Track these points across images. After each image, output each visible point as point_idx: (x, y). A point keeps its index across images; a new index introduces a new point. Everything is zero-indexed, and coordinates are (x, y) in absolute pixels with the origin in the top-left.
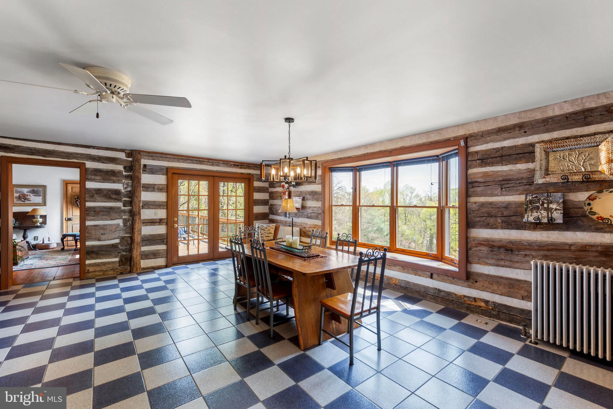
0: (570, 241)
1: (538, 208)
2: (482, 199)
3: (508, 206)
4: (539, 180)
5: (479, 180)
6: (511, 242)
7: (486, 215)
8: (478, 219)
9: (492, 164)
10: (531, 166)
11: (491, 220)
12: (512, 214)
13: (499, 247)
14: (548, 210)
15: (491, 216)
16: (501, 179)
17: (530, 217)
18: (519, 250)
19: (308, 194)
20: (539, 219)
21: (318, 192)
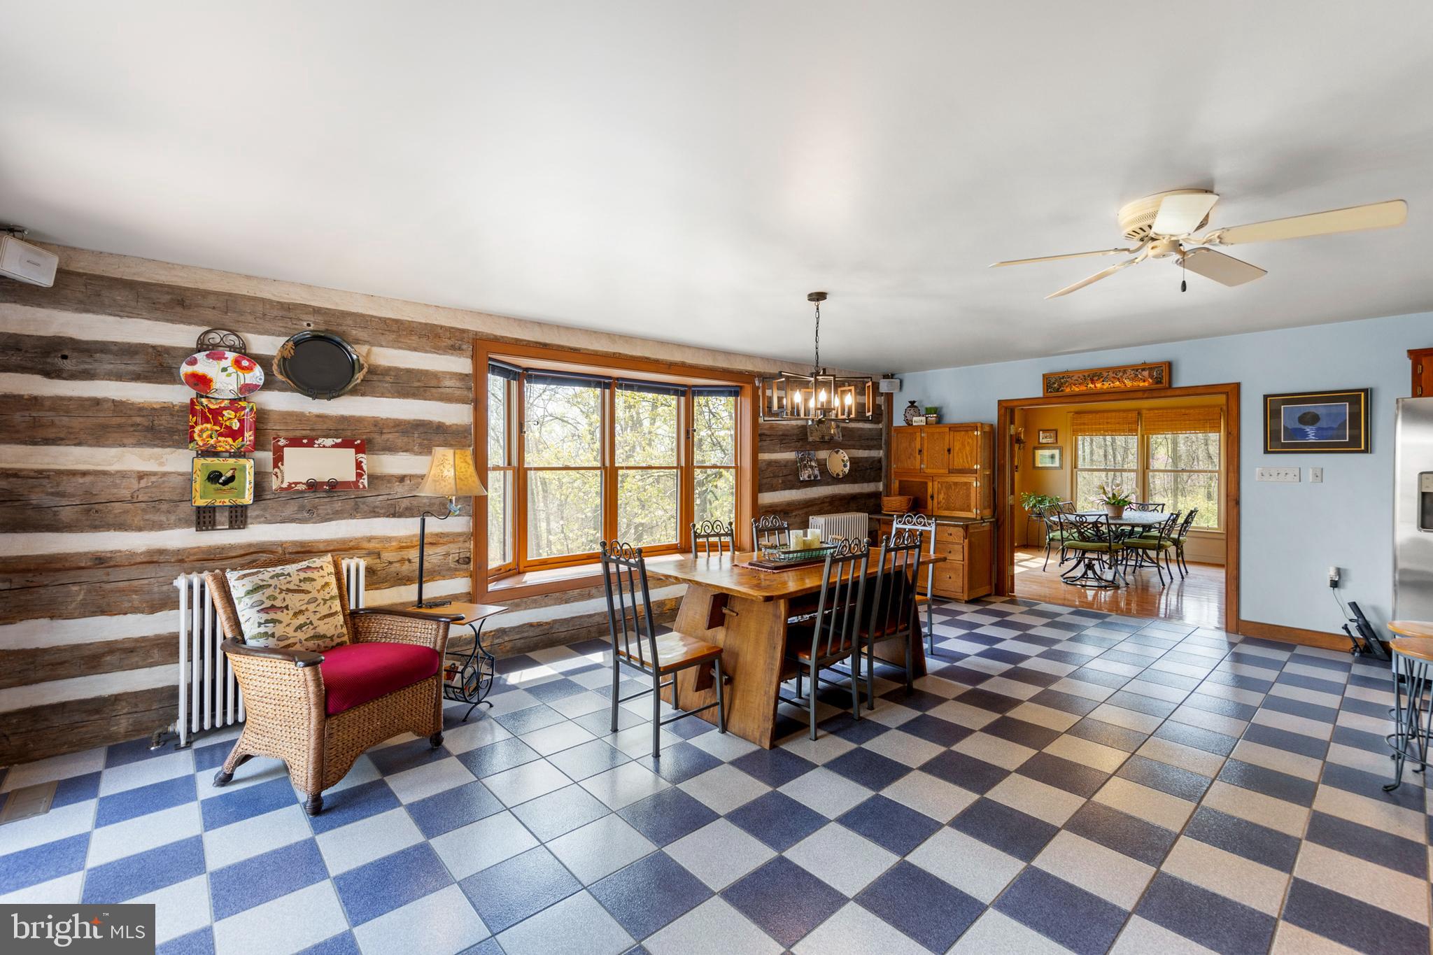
0: (816, 496)
1: (805, 465)
2: (768, 456)
3: (786, 464)
4: (810, 438)
5: (766, 432)
6: (788, 504)
7: (772, 475)
8: (766, 481)
11: (775, 481)
12: (789, 473)
13: (781, 512)
15: (775, 477)
16: (781, 433)
17: (804, 476)
18: (792, 511)
19: (393, 430)
20: (809, 477)
21: (450, 426)
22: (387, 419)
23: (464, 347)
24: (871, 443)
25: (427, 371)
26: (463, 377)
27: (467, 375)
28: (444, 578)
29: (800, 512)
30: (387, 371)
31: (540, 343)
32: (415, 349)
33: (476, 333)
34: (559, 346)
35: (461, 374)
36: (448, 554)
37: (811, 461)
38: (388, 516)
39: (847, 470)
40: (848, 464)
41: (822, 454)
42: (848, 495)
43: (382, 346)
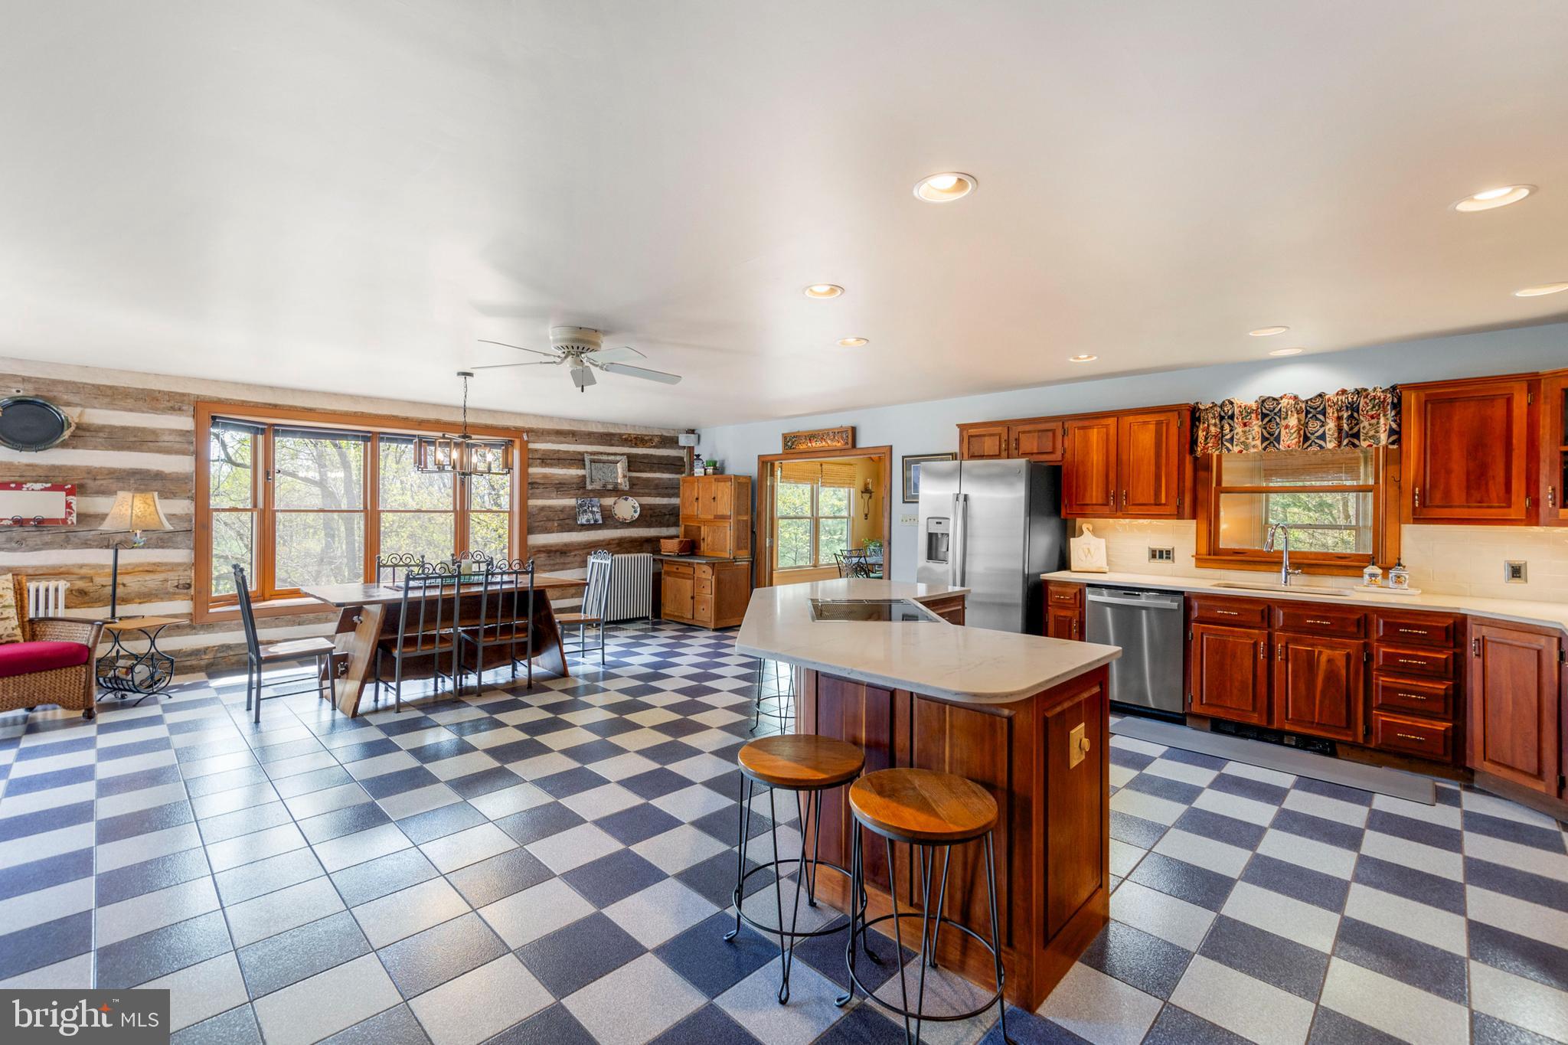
0: (601, 538)
1: (585, 511)
2: (540, 502)
3: (563, 509)
4: (589, 487)
5: (538, 481)
6: (566, 545)
7: (545, 519)
8: (537, 524)
9: (551, 465)
10: (581, 472)
11: (549, 524)
12: (566, 517)
13: (556, 551)
14: (593, 512)
15: (550, 520)
16: (557, 481)
17: (583, 519)
18: (570, 551)
19: (107, 477)
20: (588, 520)
21: (170, 474)
22: (101, 468)
23: (184, 408)
24: (671, 491)
25: (144, 428)
26: (184, 433)
27: (188, 431)
28: (162, 599)
29: (581, 552)
30: (100, 429)
31: (270, 404)
32: (131, 410)
33: (198, 396)
34: (291, 407)
35: (181, 431)
36: (166, 580)
37: (593, 506)
38: (101, 548)
39: (636, 515)
40: (639, 509)
41: (608, 501)
42: (641, 538)
43: (95, 408)
